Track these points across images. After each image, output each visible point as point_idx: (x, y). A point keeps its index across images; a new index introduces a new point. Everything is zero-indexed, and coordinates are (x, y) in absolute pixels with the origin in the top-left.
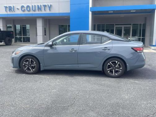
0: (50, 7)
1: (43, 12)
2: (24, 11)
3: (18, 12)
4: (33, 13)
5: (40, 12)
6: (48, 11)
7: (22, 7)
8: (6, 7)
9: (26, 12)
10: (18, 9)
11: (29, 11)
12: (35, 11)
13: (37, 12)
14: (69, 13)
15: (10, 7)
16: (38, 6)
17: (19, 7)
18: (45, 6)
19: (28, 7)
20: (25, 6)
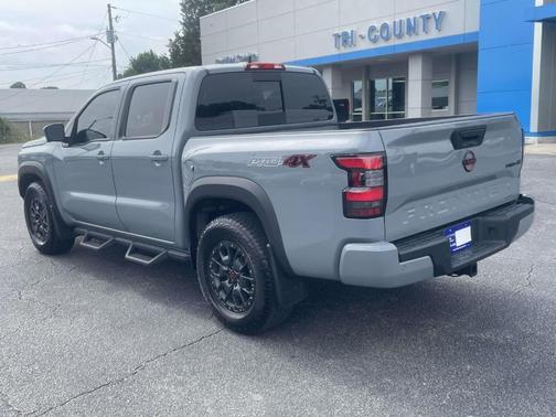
0: (440, 19)
1: (422, 37)
2: (375, 41)
3: (364, 46)
4: (398, 42)
5: (414, 39)
6: (434, 34)
7: (372, 29)
8: (337, 36)
9: (382, 44)
10: (362, 37)
11: (387, 39)
12: (400, 36)
13: (407, 39)
14: (477, 33)
15: (345, 34)
16: (408, 20)
17: (365, 32)
18: (426, 18)
19: (385, 26)
20: (378, 26)
